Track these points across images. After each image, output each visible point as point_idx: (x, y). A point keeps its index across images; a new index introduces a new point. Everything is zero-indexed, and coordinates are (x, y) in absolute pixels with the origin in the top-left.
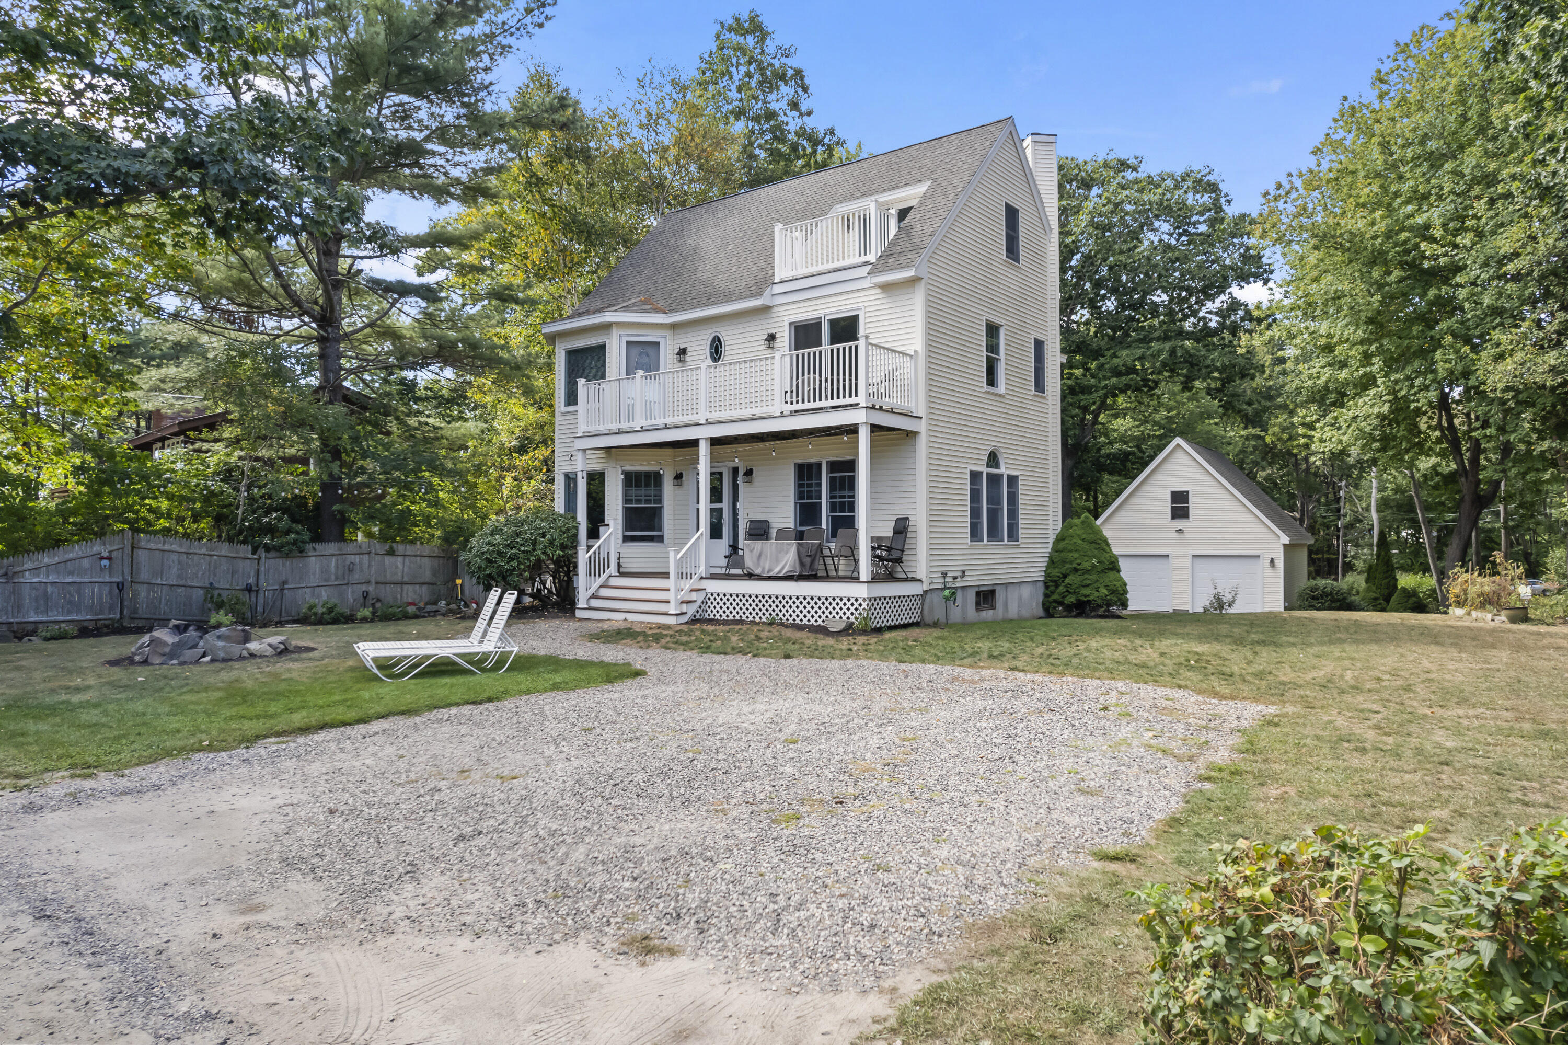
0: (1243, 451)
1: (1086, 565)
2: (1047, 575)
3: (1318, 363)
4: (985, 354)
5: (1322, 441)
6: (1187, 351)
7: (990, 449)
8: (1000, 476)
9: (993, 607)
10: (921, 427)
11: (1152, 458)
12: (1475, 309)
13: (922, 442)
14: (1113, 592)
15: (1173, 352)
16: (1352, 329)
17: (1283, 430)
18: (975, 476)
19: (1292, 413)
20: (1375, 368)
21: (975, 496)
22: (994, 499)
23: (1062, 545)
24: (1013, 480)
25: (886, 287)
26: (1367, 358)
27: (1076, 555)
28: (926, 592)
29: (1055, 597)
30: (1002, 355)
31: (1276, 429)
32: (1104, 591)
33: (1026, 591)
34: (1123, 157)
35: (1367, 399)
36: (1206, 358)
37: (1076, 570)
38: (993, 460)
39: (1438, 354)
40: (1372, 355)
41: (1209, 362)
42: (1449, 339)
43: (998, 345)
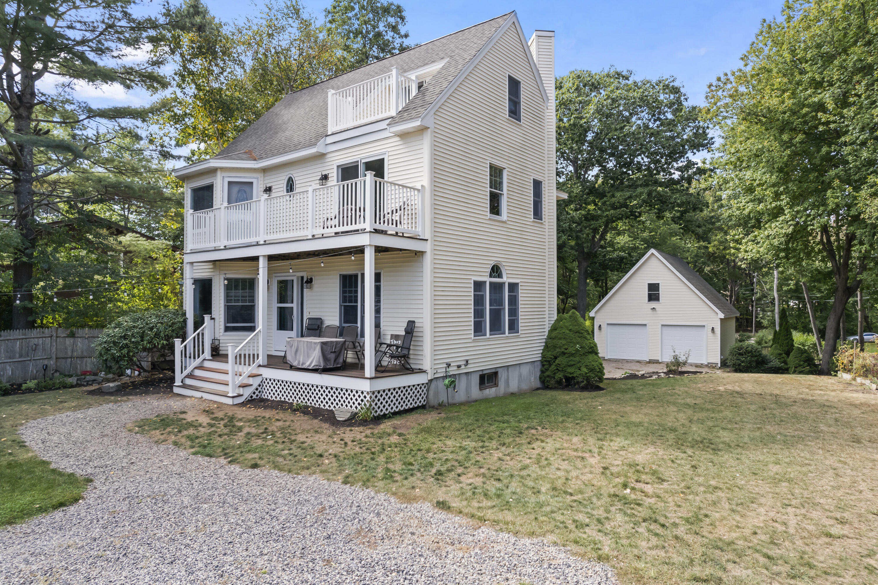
0: (696, 256)
1: (571, 350)
2: (543, 356)
3: (743, 200)
4: (488, 189)
5: (746, 251)
6: (658, 193)
7: (492, 263)
8: (502, 285)
9: (496, 385)
10: (427, 247)
11: (637, 261)
12: (856, 161)
13: (428, 259)
14: (592, 370)
15: (649, 194)
16: (768, 176)
17: (721, 243)
18: (478, 286)
19: (726, 233)
20: (783, 203)
21: (479, 301)
22: (497, 301)
23: (554, 334)
24: (513, 287)
25: (404, 136)
26: (777, 196)
27: (564, 342)
28: (431, 381)
29: (548, 373)
30: (505, 191)
31: (716, 243)
32: (585, 370)
33: (525, 370)
34: (619, 70)
35: (777, 224)
36: (671, 197)
37: (564, 353)
38: (496, 271)
39: (829, 193)
40: (782, 193)
41: (672, 200)
42: (837, 182)
43: (501, 183)
